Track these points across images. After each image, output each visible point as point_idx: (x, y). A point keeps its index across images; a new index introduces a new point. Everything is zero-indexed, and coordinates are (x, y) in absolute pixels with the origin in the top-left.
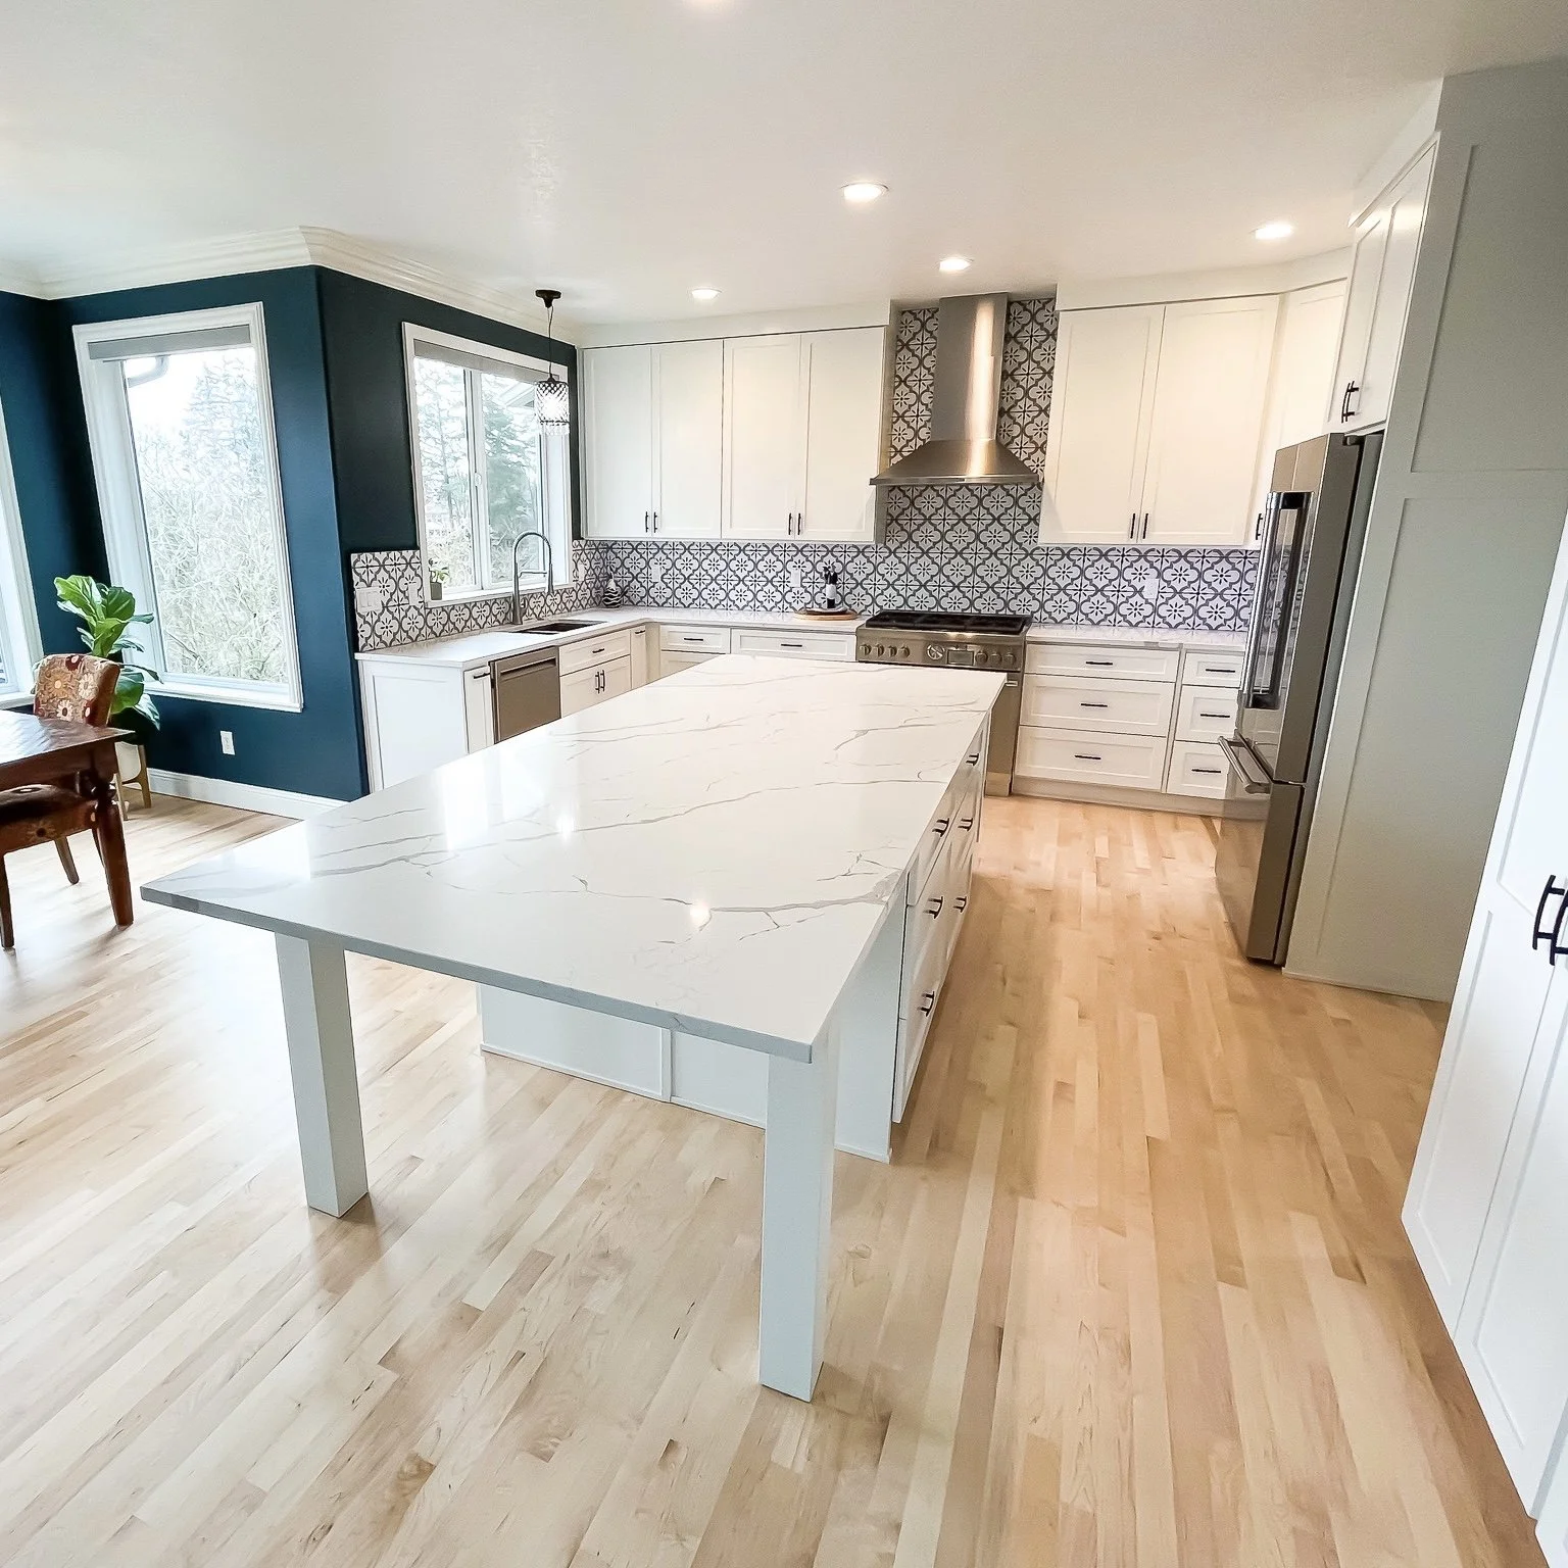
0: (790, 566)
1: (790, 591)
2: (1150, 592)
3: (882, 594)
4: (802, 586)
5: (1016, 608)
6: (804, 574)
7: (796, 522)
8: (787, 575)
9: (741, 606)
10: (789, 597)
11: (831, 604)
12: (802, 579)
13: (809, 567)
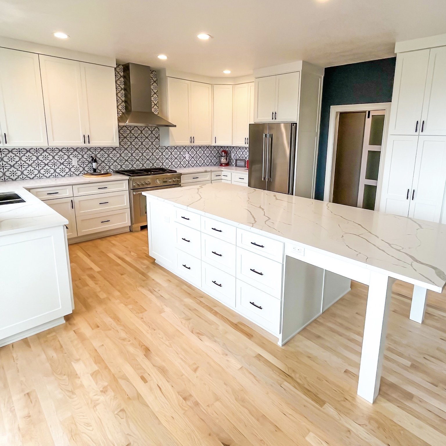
0: (71, 157)
1: (73, 167)
2: (187, 158)
3: (112, 165)
4: (78, 164)
5: (156, 165)
6: (78, 160)
7: (87, 139)
8: (70, 160)
9: (48, 176)
10: (72, 170)
11: (95, 170)
12: (78, 161)
13: (80, 156)
